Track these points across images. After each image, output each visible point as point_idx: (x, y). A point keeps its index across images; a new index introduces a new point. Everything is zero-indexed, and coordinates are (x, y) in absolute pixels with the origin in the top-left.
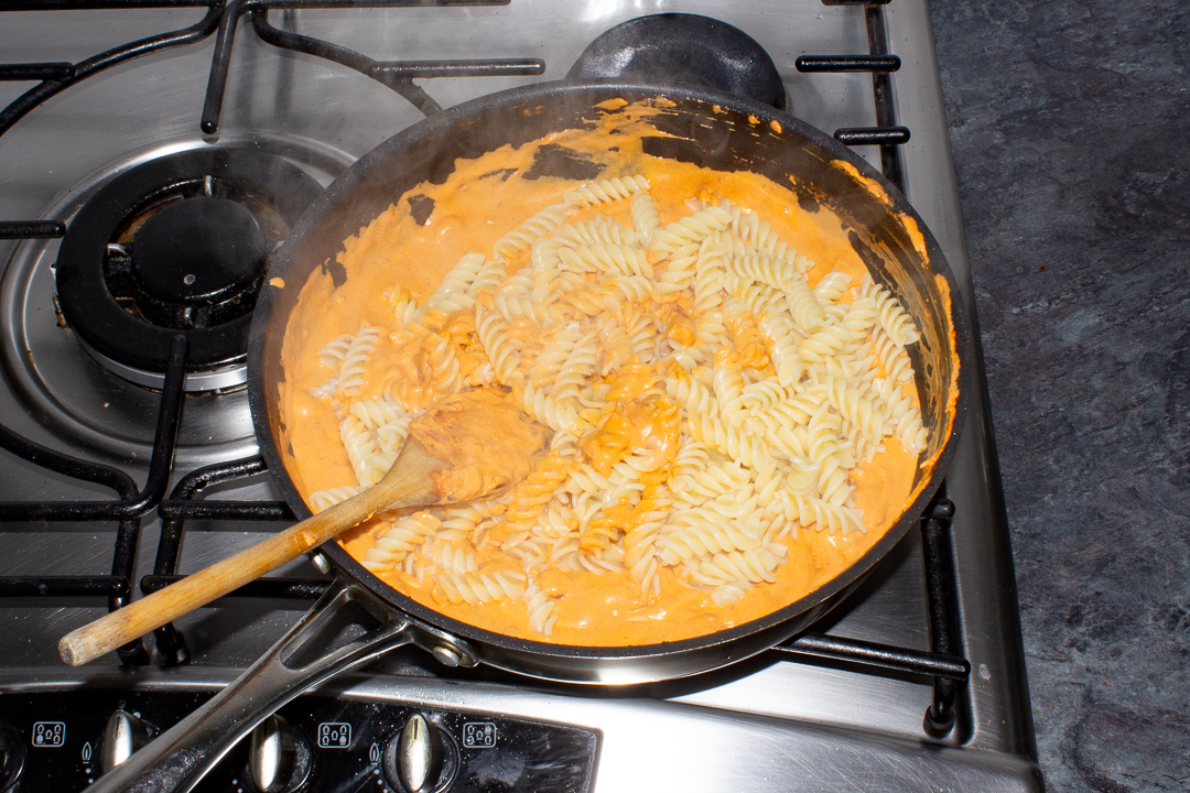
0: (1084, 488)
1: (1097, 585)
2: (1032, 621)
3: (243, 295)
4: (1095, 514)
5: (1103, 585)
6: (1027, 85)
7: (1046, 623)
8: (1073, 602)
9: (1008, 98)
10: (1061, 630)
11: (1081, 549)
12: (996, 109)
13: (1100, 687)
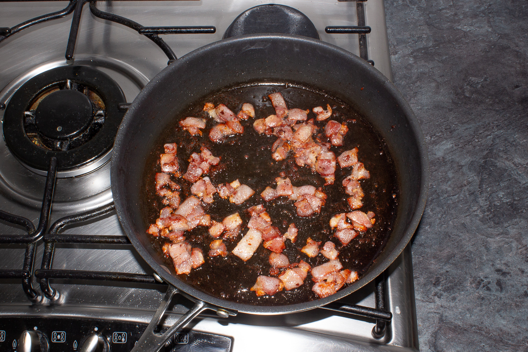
0: (443, 223)
1: (447, 268)
2: (418, 284)
3: (83, 135)
4: (447, 235)
5: (449, 268)
6: (424, 36)
7: (425, 285)
8: (436, 275)
9: (416, 42)
10: (431, 288)
11: (441, 251)
12: (411, 47)
13: (446, 314)
